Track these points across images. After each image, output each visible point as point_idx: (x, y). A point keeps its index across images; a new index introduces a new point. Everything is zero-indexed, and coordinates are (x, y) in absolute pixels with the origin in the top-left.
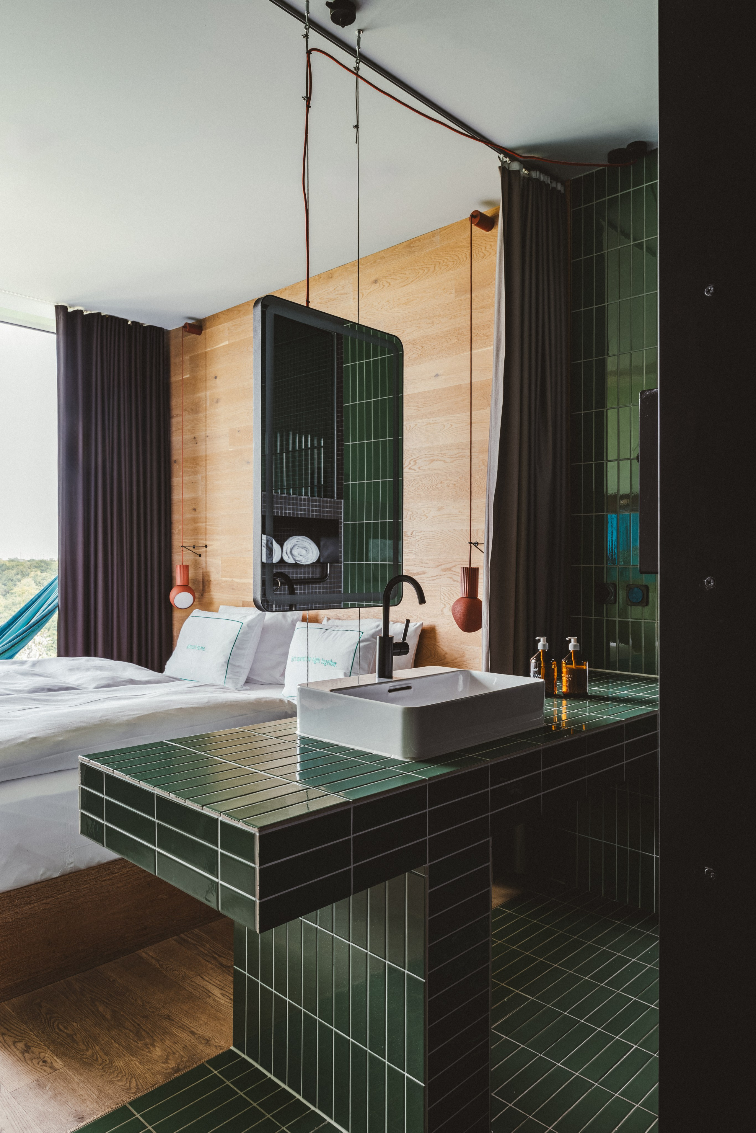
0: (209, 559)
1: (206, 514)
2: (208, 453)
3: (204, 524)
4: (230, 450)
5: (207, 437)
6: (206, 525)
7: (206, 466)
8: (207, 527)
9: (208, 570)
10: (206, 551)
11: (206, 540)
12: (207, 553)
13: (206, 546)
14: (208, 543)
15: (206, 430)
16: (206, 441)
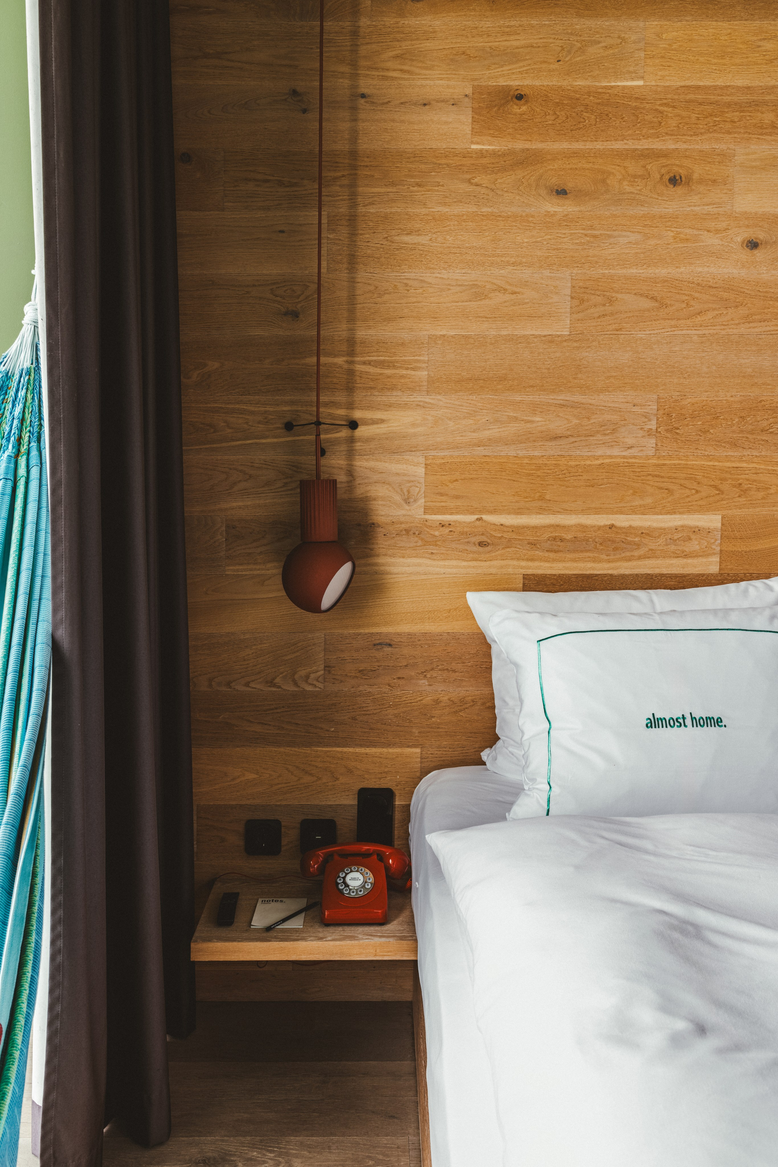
0: (361, 464)
1: (352, 330)
2: (364, 145)
3: (340, 360)
4: (474, 147)
5: (363, 96)
6: (352, 362)
7: (353, 185)
8: (359, 367)
9: (359, 492)
10: (351, 440)
11: (351, 406)
12: (358, 445)
13: (353, 425)
14: (358, 415)
15: (354, 76)
16: (354, 109)
